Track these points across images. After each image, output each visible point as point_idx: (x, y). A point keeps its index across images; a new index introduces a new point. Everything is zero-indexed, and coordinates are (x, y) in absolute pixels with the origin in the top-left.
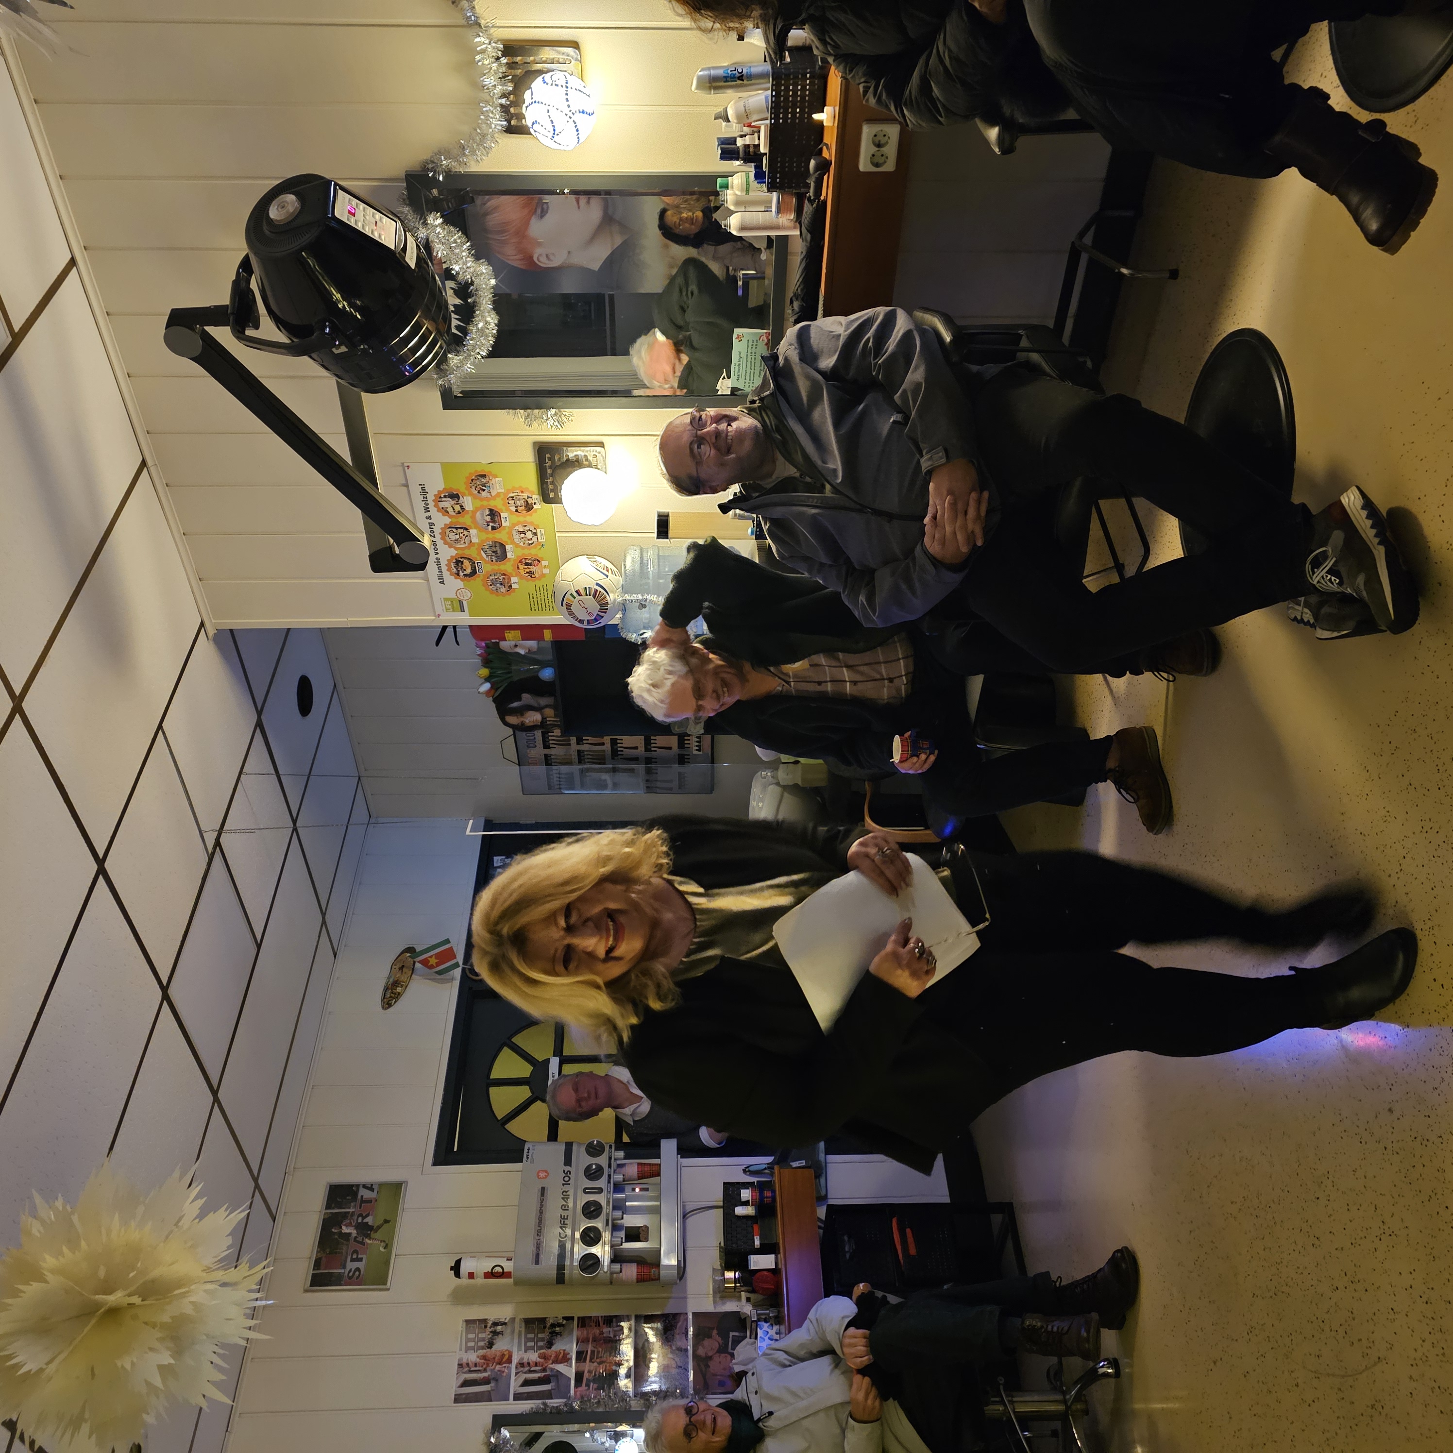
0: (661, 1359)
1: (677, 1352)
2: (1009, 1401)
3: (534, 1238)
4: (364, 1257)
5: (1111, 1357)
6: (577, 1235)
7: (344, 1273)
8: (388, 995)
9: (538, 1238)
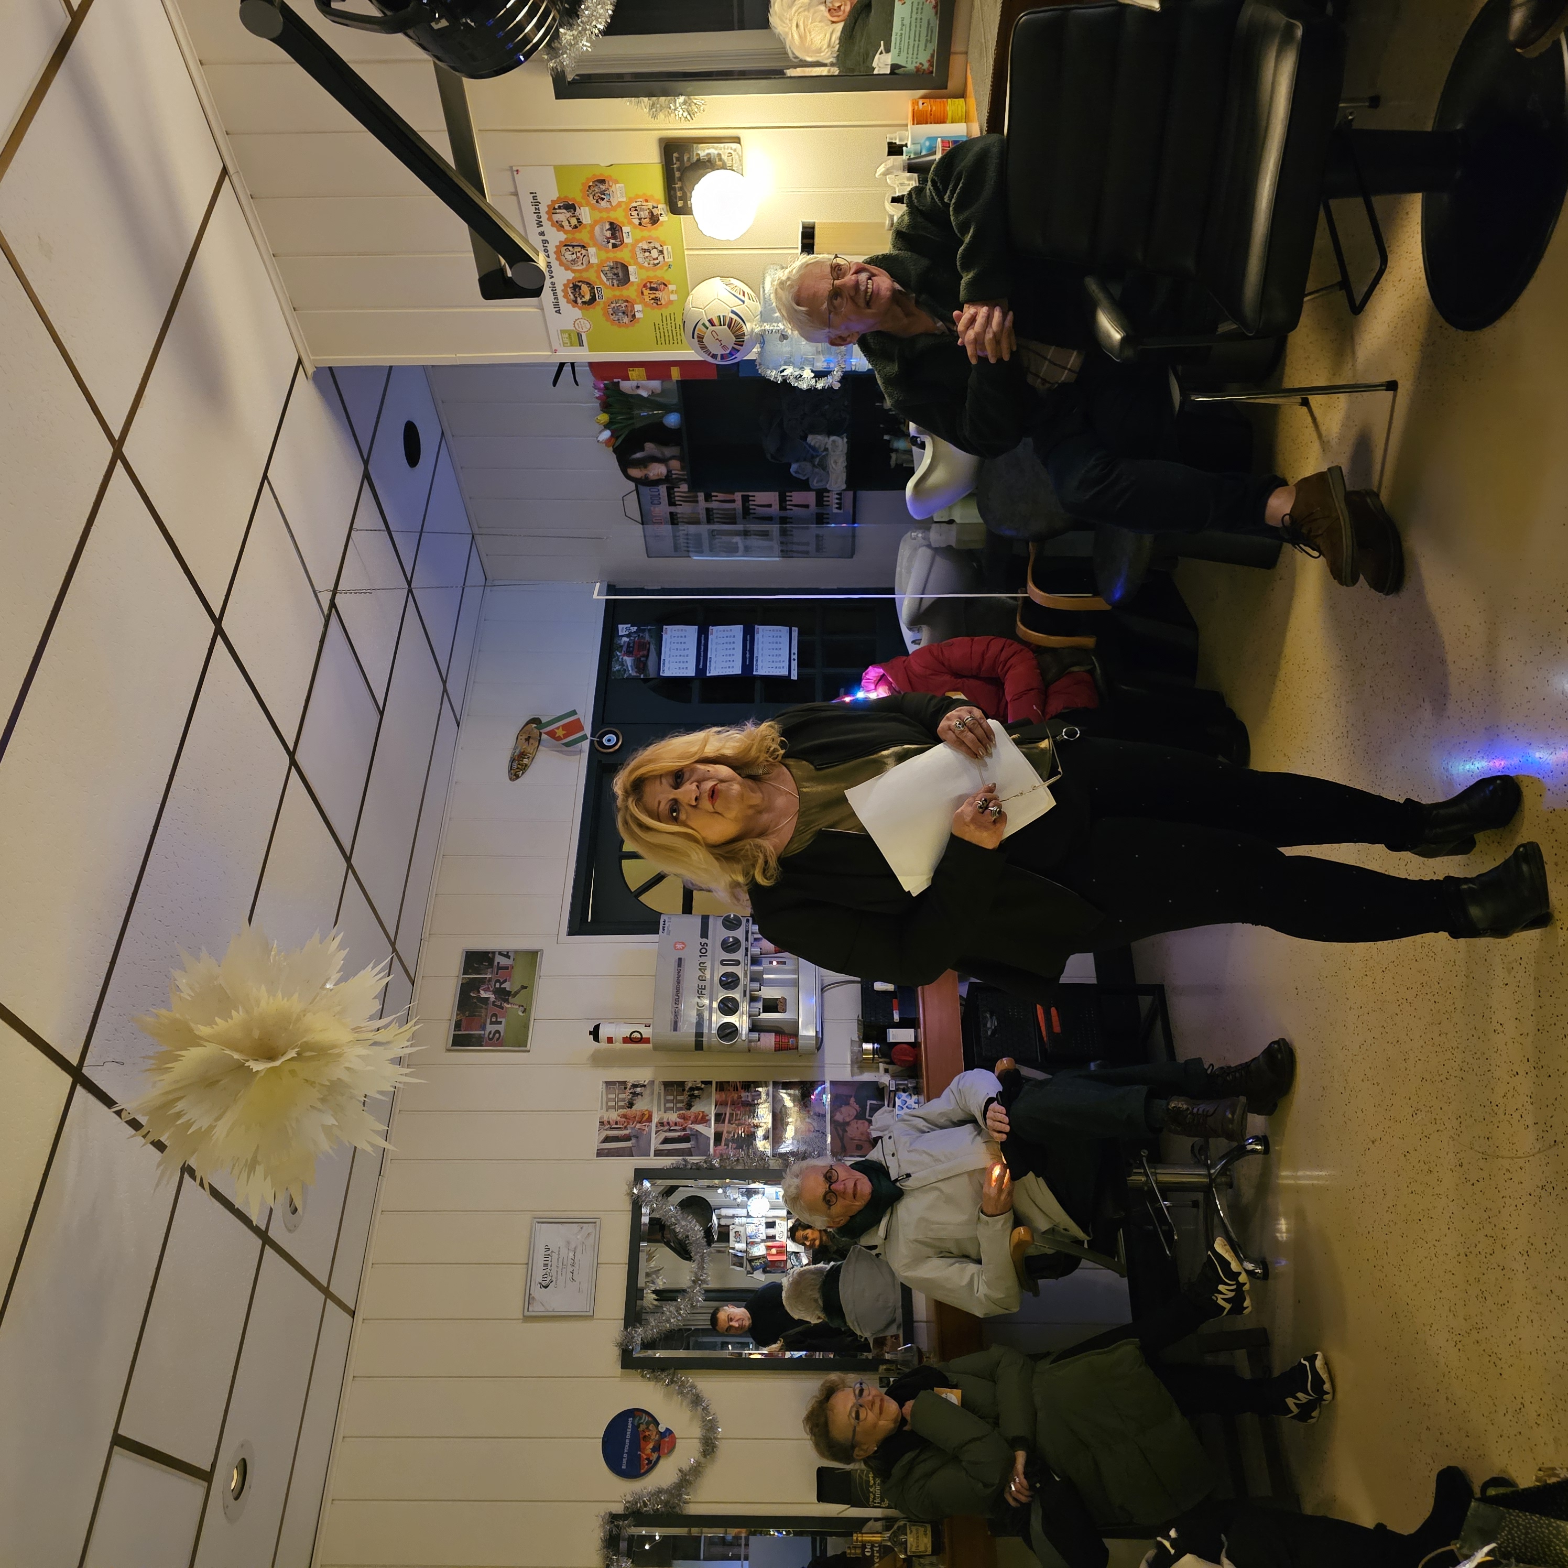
0: (799, 1123)
1: (815, 1117)
2: (1152, 1173)
3: (672, 1006)
4: (503, 1020)
5: (1260, 1134)
6: (715, 1005)
7: (484, 1034)
8: (515, 766)
9: (676, 1006)
